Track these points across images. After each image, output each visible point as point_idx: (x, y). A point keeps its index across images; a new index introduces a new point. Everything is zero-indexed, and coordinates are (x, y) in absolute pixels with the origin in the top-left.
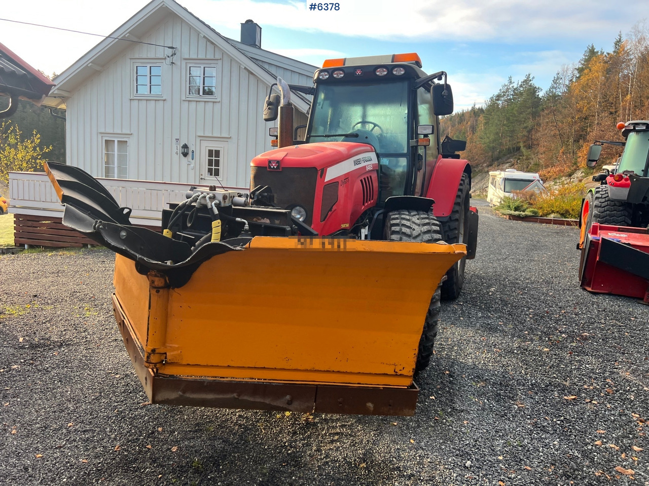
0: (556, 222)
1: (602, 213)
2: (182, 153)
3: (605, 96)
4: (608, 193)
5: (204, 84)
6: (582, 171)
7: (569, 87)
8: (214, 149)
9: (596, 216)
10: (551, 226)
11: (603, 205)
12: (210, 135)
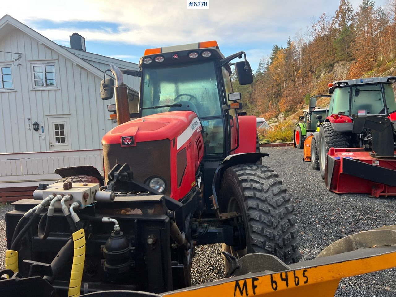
0: (281, 145)
1: (331, 140)
2: (34, 129)
3: (287, 71)
4: (332, 127)
5: (46, 78)
6: (282, 113)
7: (267, 68)
8: (59, 123)
9: (328, 143)
10: (279, 147)
11: (331, 135)
12: (55, 114)
